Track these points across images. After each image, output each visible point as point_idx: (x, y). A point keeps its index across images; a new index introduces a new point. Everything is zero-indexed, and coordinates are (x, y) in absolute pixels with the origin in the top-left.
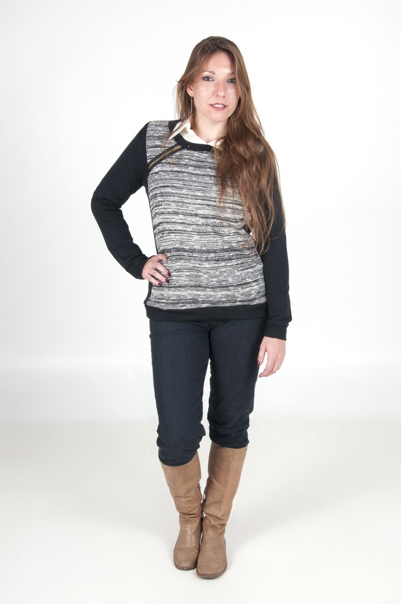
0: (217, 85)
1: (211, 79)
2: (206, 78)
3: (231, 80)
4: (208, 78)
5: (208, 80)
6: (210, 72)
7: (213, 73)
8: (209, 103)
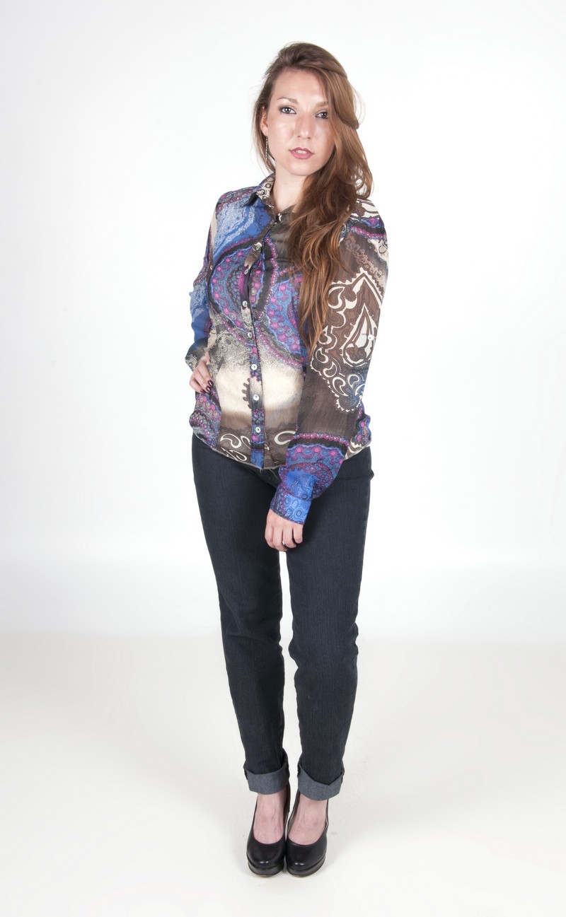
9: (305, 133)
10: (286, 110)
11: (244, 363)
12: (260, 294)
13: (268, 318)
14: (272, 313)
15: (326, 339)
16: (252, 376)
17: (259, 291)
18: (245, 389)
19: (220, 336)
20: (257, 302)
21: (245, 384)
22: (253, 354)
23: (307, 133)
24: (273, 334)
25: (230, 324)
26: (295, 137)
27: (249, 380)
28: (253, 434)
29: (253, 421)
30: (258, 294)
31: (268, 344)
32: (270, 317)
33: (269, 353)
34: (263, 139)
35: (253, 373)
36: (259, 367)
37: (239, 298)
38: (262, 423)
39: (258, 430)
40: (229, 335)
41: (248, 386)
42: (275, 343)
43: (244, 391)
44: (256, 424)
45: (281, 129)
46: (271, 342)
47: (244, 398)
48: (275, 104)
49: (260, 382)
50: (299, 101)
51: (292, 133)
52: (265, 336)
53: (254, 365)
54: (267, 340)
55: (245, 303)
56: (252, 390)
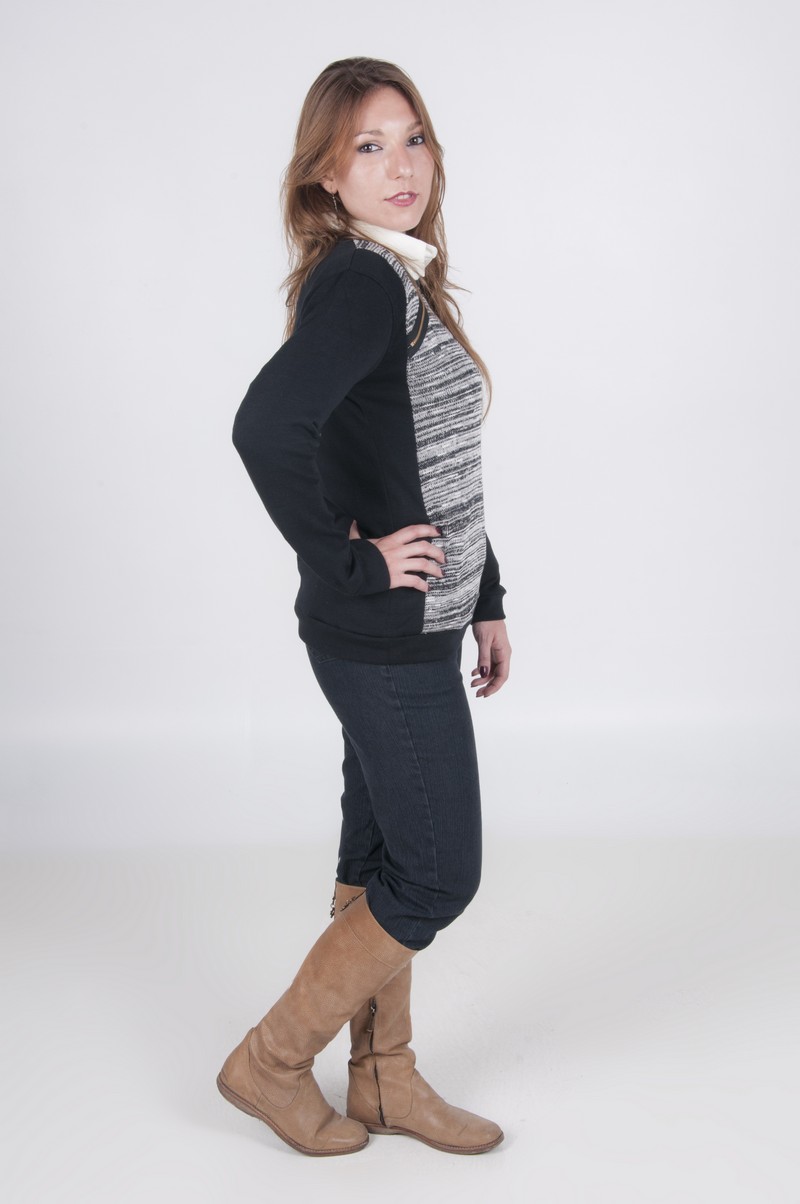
1: (374, 148)
4: (368, 145)
8: (383, 197)
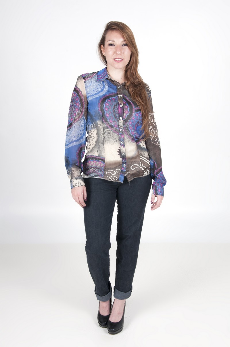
0: (116, 48)
2: (111, 44)
3: (125, 44)
5: (112, 45)
6: (112, 41)
7: (114, 41)
8: (113, 58)
9: (119, 53)
10: (111, 45)
11: (117, 141)
12: (128, 115)
13: (129, 124)
14: (130, 123)
15: (154, 133)
16: (121, 146)
17: (128, 114)
18: (119, 151)
19: (105, 131)
20: (126, 118)
21: (118, 149)
22: (121, 137)
23: (119, 52)
24: (130, 131)
25: (111, 126)
26: (115, 54)
27: (120, 147)
28: (122, 167)
29: (122, 162)
30: (127, 115)
31: (127, 134)
32: (130, 124)
33: (128, 137)
34: (104, 57)
35: (121, 145)
36: (124, 142)
37: (118, 116)
38: (125, 163)
39: (124, 165)
40: (110, 130)
41: (120, 150)
42: (130, 134)
43: (118, 152)
44: (124, 163)
45: (110, 52)
46: (129, 134)
47: (119, 154)
48: (107, 43)
49: (124, 148)
50: (115, 41)
51: (114, 53)
52: (126, 131)
53: (122, 142)
54: (127, 133)
55: (121, 118)
56: (121, 151)
